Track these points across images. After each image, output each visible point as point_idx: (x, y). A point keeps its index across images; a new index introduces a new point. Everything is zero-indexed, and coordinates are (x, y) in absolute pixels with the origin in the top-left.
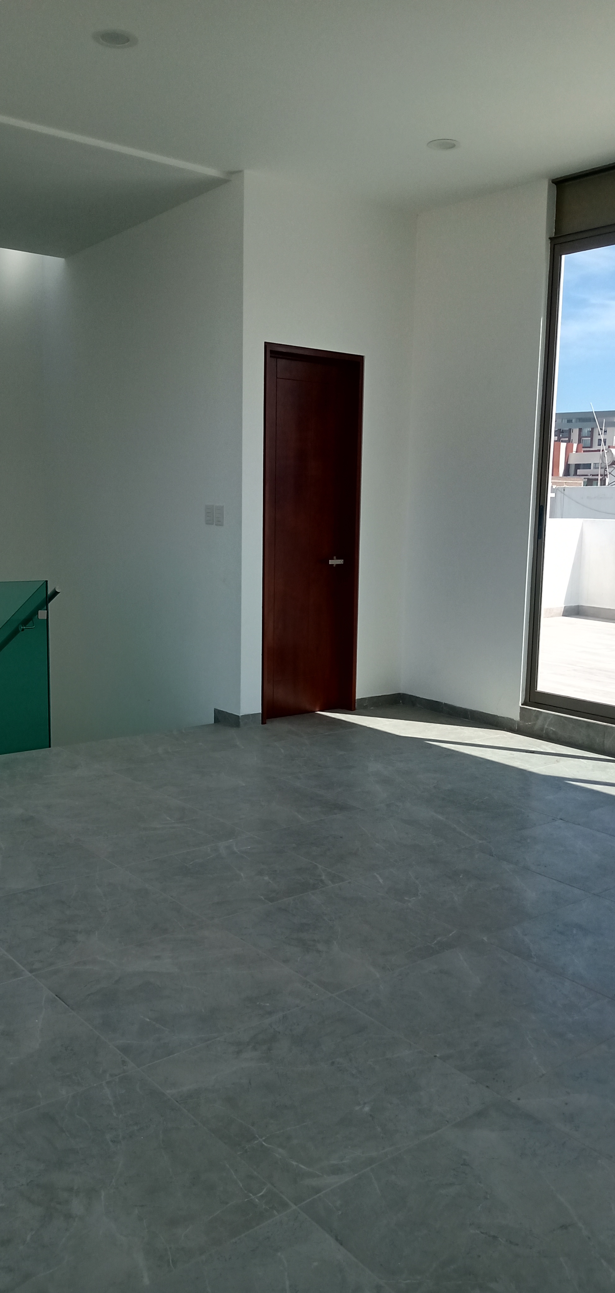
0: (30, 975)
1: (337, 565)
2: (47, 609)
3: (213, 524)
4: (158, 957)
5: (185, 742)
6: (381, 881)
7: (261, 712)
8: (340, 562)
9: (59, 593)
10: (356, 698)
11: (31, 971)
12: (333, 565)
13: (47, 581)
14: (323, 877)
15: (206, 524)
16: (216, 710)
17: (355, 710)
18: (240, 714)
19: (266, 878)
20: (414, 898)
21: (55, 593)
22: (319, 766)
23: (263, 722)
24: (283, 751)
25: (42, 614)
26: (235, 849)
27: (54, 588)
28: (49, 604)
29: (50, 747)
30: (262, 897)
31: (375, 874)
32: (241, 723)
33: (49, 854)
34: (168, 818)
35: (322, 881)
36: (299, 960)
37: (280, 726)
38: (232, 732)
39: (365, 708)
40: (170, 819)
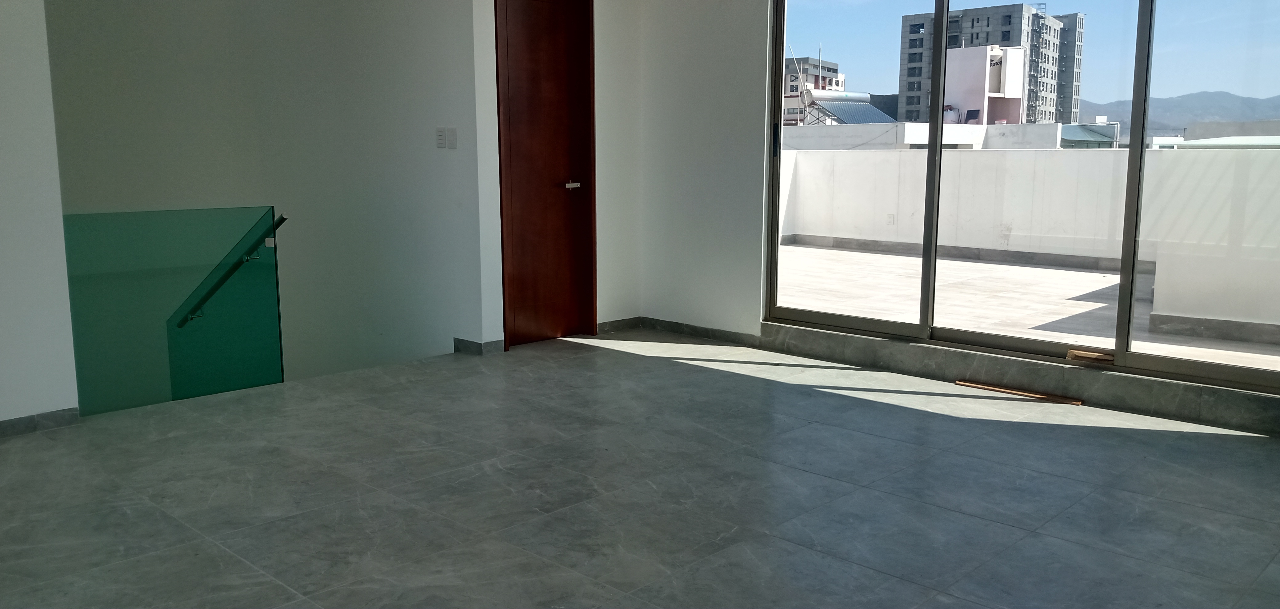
0: (304, 598)
1: (573, 189)
2: (274, 237)
3: (445, 147)
4: (439, 572)
5: (428, 371)
6: (654, 487)
7: (503, 339)
8: (577, 185)
9: (287, 219)
10: (598, 323)
11: (305, 594)
12: (570, 188)
13: (273, 207)
14: (596, 487)
15: (438, 147)
16: (455, 339)
17: (596, 334)
18: (482, 341)
19: (538, 491)
20: (691, 500)
21: (282, 220)
22: (571, 387)
23: (506, 350)
24: (531, 375)
25: (270, 242)
26: (500, 467)
27: (281, 214)
28: (276, 231)
29: (283, 381)
30: (537, 509)
31: (647, 481)
32: (484, 351)
33: (302, 483)
34: (423, 442)
35: (595, 491)
36: (586, 564)
37: (525, 352)
38: (475, 360)
39: (606, 332)
40: (425, 443)
